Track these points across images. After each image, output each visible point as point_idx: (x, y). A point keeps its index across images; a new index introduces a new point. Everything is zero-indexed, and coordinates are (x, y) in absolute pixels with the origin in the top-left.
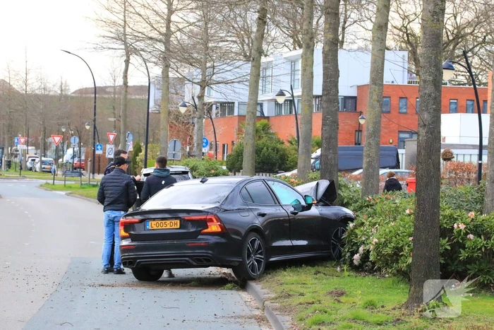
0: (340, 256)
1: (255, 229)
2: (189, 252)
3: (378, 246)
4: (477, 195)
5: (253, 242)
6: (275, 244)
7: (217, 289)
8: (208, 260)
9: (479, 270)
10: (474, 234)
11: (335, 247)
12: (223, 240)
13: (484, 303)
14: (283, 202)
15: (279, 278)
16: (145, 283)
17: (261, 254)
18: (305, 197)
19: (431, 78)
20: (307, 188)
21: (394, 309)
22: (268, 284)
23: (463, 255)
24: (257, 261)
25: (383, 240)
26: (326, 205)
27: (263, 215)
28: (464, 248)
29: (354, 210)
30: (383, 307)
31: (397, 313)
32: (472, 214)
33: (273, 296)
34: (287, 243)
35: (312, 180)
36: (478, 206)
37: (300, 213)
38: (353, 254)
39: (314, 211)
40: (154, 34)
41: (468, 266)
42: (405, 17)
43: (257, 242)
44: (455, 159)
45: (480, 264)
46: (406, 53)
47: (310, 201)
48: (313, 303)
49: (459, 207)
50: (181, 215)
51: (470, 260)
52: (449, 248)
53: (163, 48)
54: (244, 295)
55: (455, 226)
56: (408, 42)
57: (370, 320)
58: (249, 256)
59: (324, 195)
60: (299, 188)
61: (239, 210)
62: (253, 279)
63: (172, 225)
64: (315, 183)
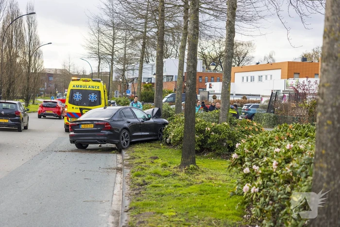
0: (162, 139)
1: (125, 128)
2: (97, 138)
3: (174, 136)
4: (217, 115)
5: (124, 134)
6: (134, 134)
7: (109, 153)
8: (105, 141)
9: (216, 148)
10: (214, 133)
11: (160, 135)
12: (112, 133)
13: (217, 163)
14: (138, 117)
15: (134, 149)
16: (81, 150)
17: (128, 138)
18: (148, 115)
19: (192, 64)
20: (149, 111)
21: (174, 168)
22: (128, 152)
23: (209, 141)
24: (126, 141)
25: (176, 134)
26: (157, 118)
27: (129, 122)
28: (210, 138)
29: (169, 120)
30: (170, 167)
31: (175, 170)
32: (214, 124)
33: (128, 158)
34: (140, 134)
35: (152, 108)
36: (217, 120)
37: (145, 121)
38: (167, 138)
39: (152, 120)
40: (108, 52)
41: (212, 146)
42: (202, 49)
43: (126, 133)
44: (217, 99)
45: (217, 145)
46: (202, 61)
47: (149, 117)
48: (142, 163)
49: (209, 121)
50: (95, 122)
51: (212, 143)
52: (203, 138)
53: (111, 58)
54: (119, 156)
55: (206, 129)
56: (203, 57)
57: (162, 174)
58: (122, 139)
59: (156, 114)
60: (145, 111)
61: (118, 121)
62: (124, 149)
63: (91, 127)
64: (152, 109)
